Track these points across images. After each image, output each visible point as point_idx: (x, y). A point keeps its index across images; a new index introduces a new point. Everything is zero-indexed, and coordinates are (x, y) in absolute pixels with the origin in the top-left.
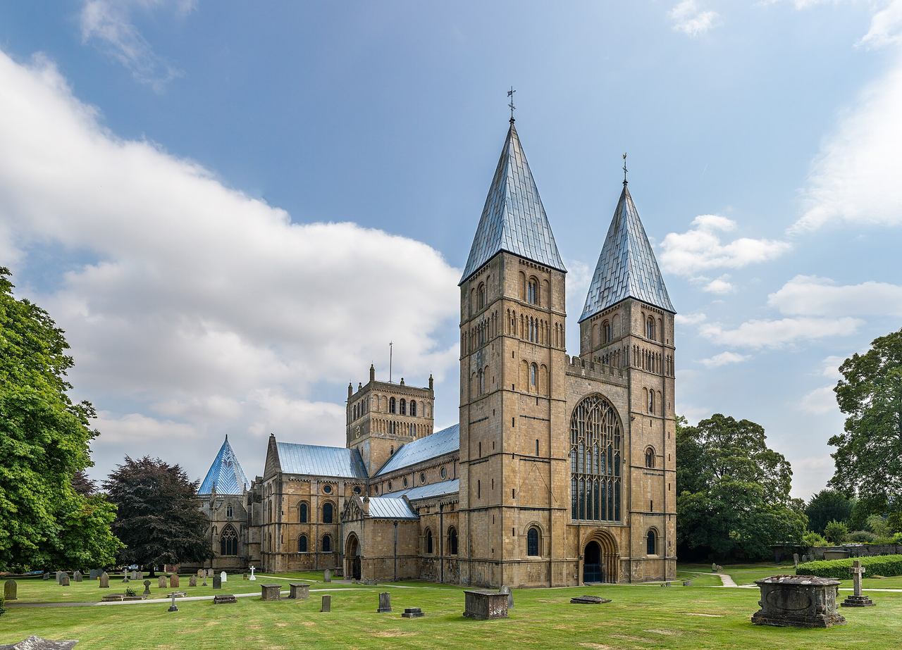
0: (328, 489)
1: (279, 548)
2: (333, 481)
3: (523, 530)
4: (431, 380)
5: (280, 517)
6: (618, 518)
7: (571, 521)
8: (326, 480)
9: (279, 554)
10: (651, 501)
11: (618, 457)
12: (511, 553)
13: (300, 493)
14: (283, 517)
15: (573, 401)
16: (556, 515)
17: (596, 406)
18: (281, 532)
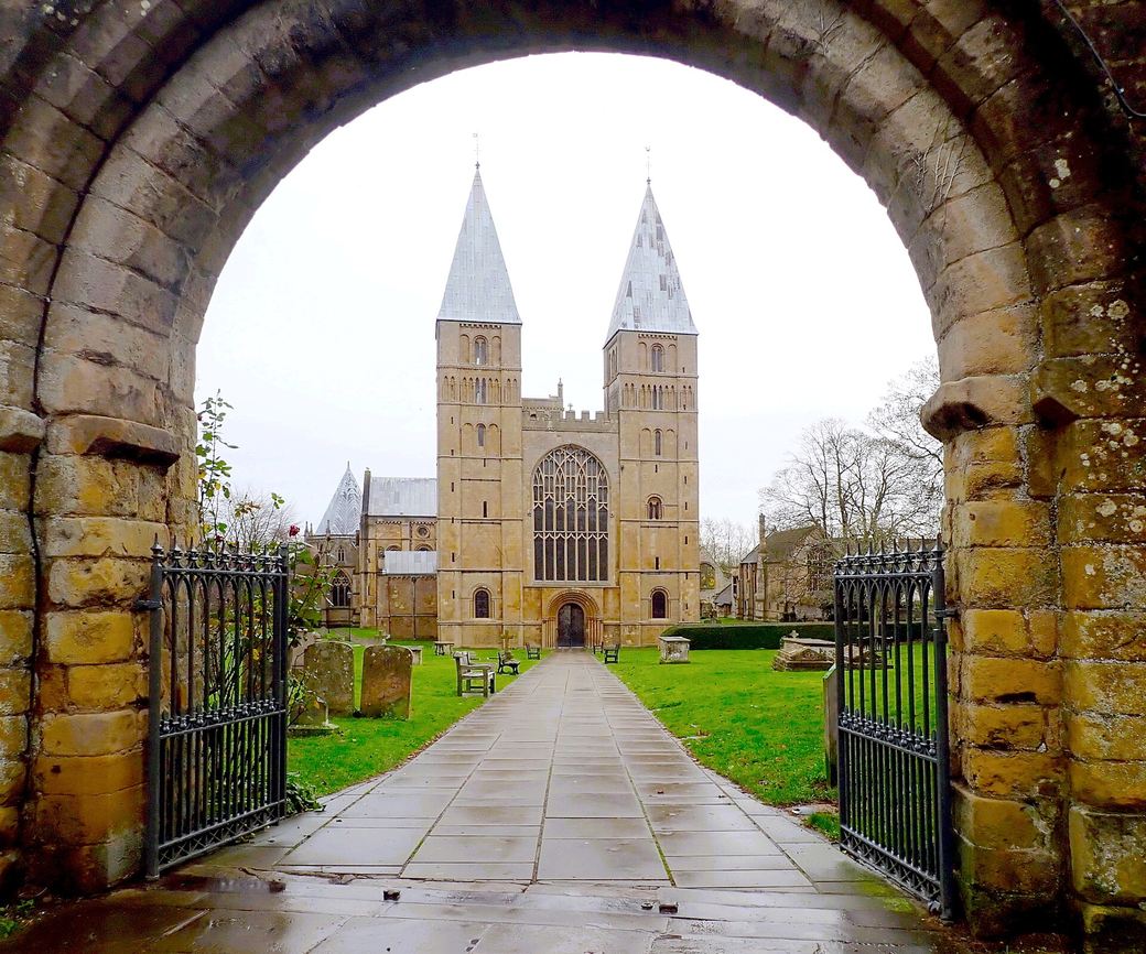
0: (422, 531)
1: (366, 600)
2: (429, 521)
3: (469, 593)
4: (560, 386)
5: (366, 565)
6: (604, 577)
7: (533, 582)
8: (420, 520)
9: (365, 607)
10: (657, 559)
11: (604, 511)
12: (451, 615)
13: (390, 536)
14: (369, 565)
15: (535, 455)
16: (507, 577)
17: (571, 457)
18: (368, 582)
